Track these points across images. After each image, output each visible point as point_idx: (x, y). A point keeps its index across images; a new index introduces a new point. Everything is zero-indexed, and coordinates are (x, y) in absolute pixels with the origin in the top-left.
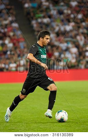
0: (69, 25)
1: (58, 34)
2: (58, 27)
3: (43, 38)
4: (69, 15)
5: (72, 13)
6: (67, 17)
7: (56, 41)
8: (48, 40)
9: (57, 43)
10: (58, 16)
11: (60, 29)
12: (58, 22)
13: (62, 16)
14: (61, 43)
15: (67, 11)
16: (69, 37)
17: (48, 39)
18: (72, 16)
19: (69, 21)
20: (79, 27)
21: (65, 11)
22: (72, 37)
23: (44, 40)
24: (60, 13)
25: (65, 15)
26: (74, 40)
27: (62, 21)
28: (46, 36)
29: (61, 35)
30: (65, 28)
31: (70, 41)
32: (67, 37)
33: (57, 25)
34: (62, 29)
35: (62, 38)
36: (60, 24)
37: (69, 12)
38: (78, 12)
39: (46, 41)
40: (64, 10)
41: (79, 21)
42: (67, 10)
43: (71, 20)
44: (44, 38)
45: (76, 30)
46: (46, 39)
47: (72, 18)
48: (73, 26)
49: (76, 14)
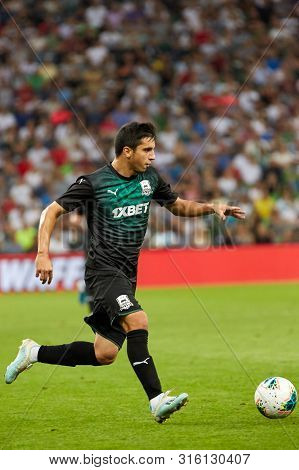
8: (149, 154)
28: (145, 140)
39: (143, 157)
44: (139, 147)
46: (144, 150)
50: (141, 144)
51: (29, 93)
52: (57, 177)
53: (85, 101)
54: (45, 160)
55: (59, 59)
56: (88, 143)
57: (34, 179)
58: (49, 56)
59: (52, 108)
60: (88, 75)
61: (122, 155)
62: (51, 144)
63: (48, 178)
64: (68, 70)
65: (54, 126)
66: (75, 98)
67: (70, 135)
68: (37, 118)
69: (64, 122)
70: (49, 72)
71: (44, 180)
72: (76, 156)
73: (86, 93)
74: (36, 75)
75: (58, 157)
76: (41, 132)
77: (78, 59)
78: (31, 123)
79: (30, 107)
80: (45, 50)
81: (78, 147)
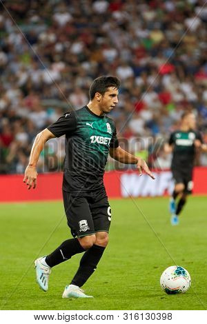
0: (51, 69)
1: (25, 91)
2: (25, 73)
3: (102, 93)
4: (50, 46)
5: (58, 41)
6: (48, 51)
7: (21, 106)
8: (114, 98)
9: (22, 112)
10: (26, 47)
11: (29, 79)
12: (26, 63)
13: (35, 49)
14: (33, 110)
15: (46, 37)
16: (51, 98)
17: (113, 95)
18: (59, 47)
19: (51, 59)
20: (75, 74)
21: (43, 37)
22: (58, 97)
23: (105, 100)
24: (31, 39)
25: (42, 45)
26: (64, 104)
27: (35, 59)
28: (111, 88)
29: (31, 93)
30: (41, 77)
31: (54, 107)
32: (47, 98)
33: (24, 70)
34: (35, 77)
35: (35, 100)
36: (29, 66)
37: (52, 38)
38: (73, 39)
39: (109, 101)
40: (40, 33)
41: (74, 60)
42: (48, 32)
43: (57, 57)
44: (106, 93)
45: (67, 81)
46: (110, 95)
47: (58, 53)
48: (61, 72)
49: (67, 44)
50: (108, 91)
51: (143, 51)
52: (164, 113)
53: (184, 58)
54: (155, 101)
55: (165, 27)
56: (187, 88)
57: (146, 115)
58: (158, 25)
59: (160, 63)
60: (186, 38)
61: (95, 99)
62: (159, 89)
63: (157, 114)
64: (171, 35)
65: (161, 76)
66: (177, 55)
67: (173, 82)
68: (149, 70)
69: (169, 73)
70: (157, 37)
71: (154, 116)
72: (177, 97)
73: (185, 52)
74: (148, 39)
75: (164, 98)
76: (152, 80)
77: (178, 27)
78: (144, 73)
79: (143, 62)
80: (155, 20)
81: (179, 91)
